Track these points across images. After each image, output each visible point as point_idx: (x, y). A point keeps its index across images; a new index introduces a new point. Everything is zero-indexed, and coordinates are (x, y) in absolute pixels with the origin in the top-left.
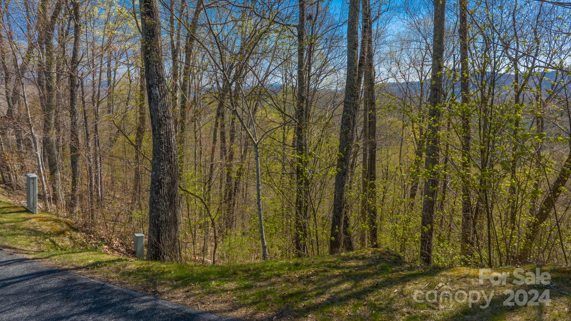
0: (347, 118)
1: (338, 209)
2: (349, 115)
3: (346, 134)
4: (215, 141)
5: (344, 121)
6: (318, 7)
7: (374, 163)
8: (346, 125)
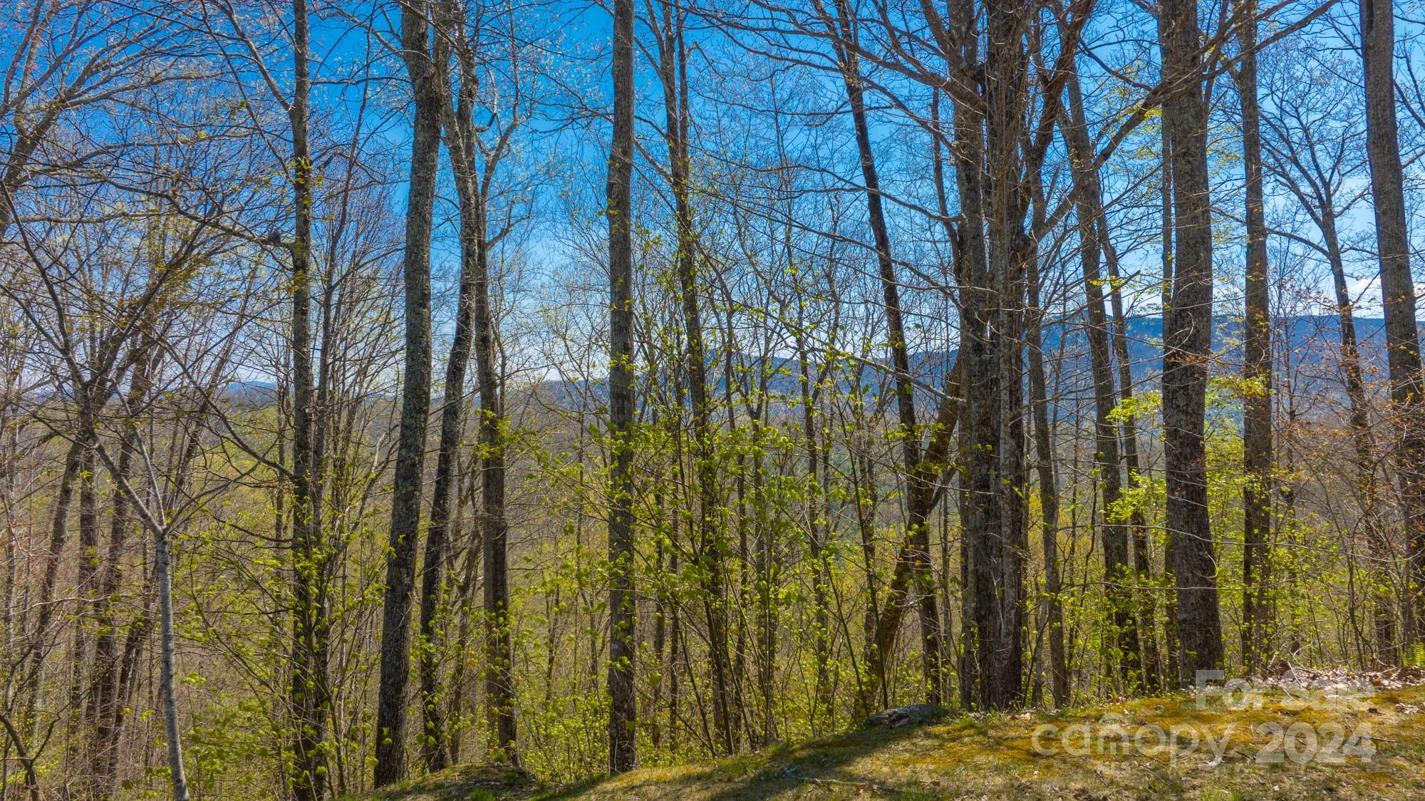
0: (409, 462)
1: (393, 685)
2: (412, 455)
3: (406, 501)
4: (58, 541)
5: (402, 471)
6: (345, 204)
7: (503, 573)
8: (406, 479)
